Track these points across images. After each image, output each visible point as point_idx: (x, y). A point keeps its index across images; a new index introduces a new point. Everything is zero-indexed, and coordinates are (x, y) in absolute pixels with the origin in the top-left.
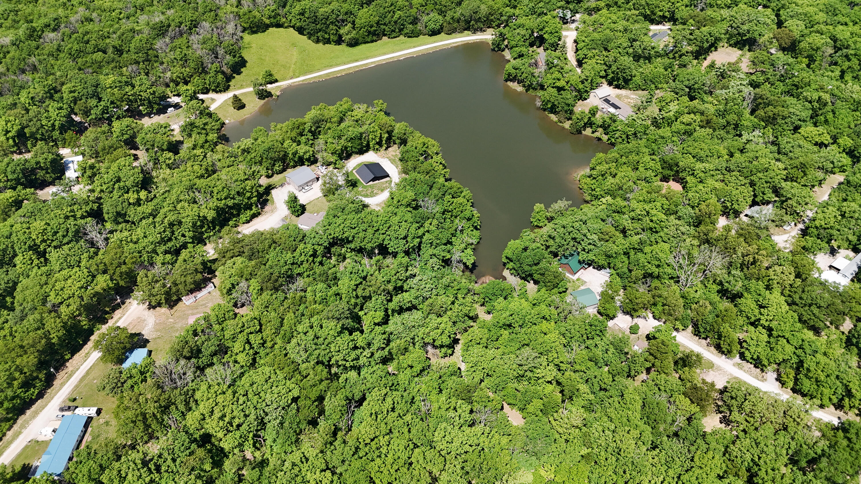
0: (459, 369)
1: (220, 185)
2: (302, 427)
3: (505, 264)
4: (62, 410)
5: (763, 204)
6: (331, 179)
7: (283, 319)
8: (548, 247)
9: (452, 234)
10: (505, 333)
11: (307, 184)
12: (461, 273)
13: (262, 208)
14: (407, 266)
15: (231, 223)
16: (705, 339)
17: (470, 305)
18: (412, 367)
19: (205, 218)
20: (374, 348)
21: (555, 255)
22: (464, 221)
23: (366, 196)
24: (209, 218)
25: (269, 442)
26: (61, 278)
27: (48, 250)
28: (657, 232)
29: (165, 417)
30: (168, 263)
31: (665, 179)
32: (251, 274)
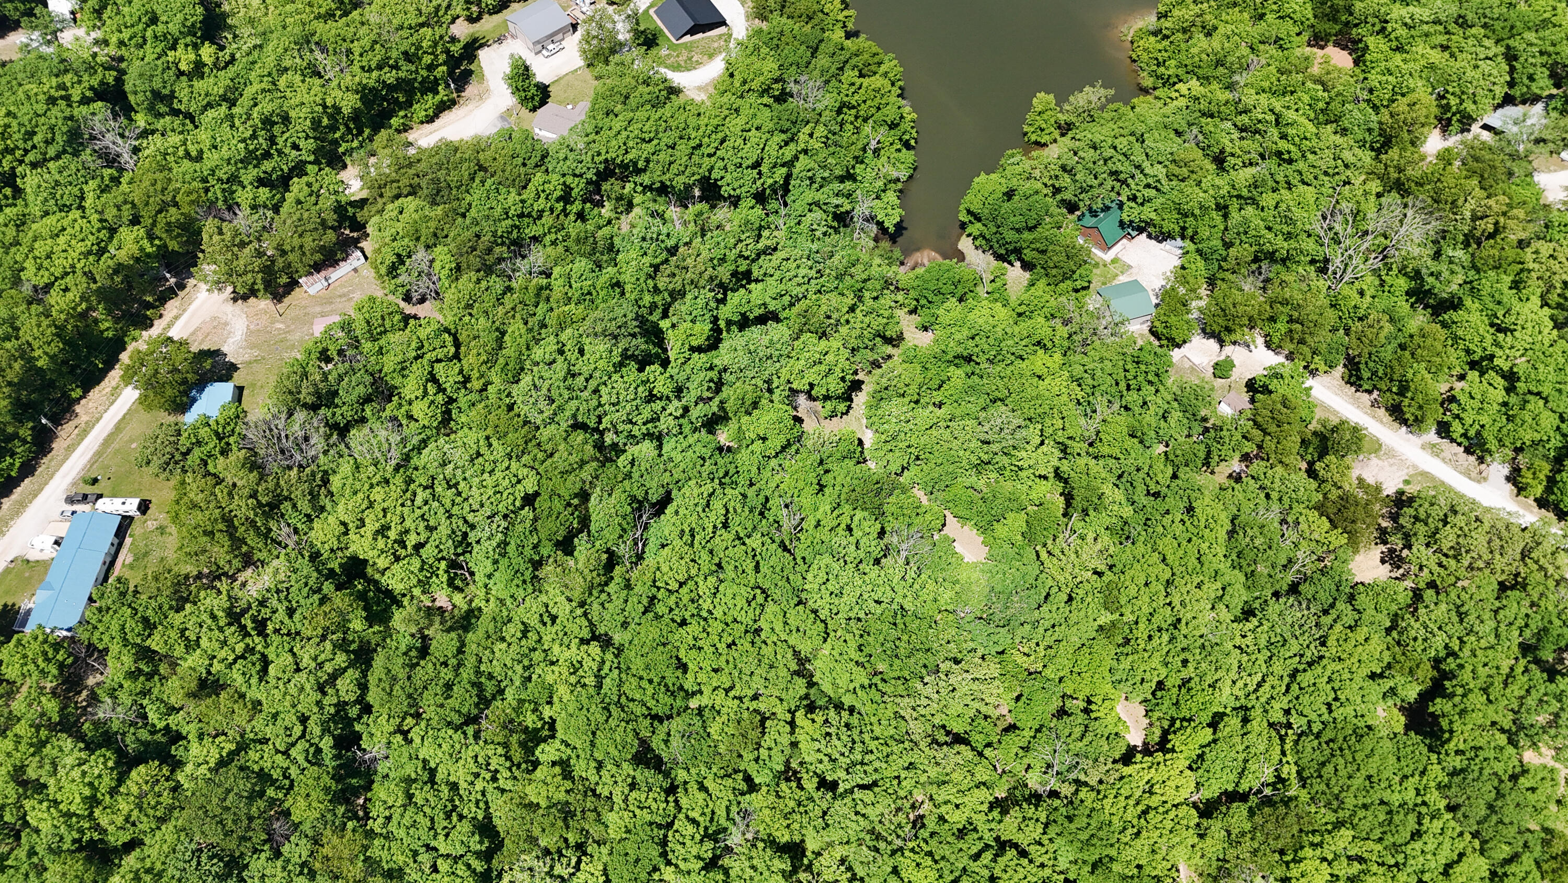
0: (861, 442)
1: (365, 37)
2: (545, 552)
3: (963, 226)
4: (70, 500)
5: (1524, 102)
6: (601, 27)
7: (503, 333)
8: (1057, 191)
9: (856, 158)
10: (957, 374)
11: (551, 37)
12: (872, 244)
13: (460, 89)
14: (761, 228)
15: (395, 122)
16: (1369, 392)
17: (886, 314)
18: (764, 439)
19: (337, 109)
20: (689, 398)
21: (1072, 207)
22: (883, 130)
23: (677, 68)
24: (346, 111)
25: (480, 577)
26: (45, 232)
27: (19, 170)
28: (1290, 161)
29: (273, 525)
30: (265, 206)
31: (1318, 40)
32: (435, 235)
